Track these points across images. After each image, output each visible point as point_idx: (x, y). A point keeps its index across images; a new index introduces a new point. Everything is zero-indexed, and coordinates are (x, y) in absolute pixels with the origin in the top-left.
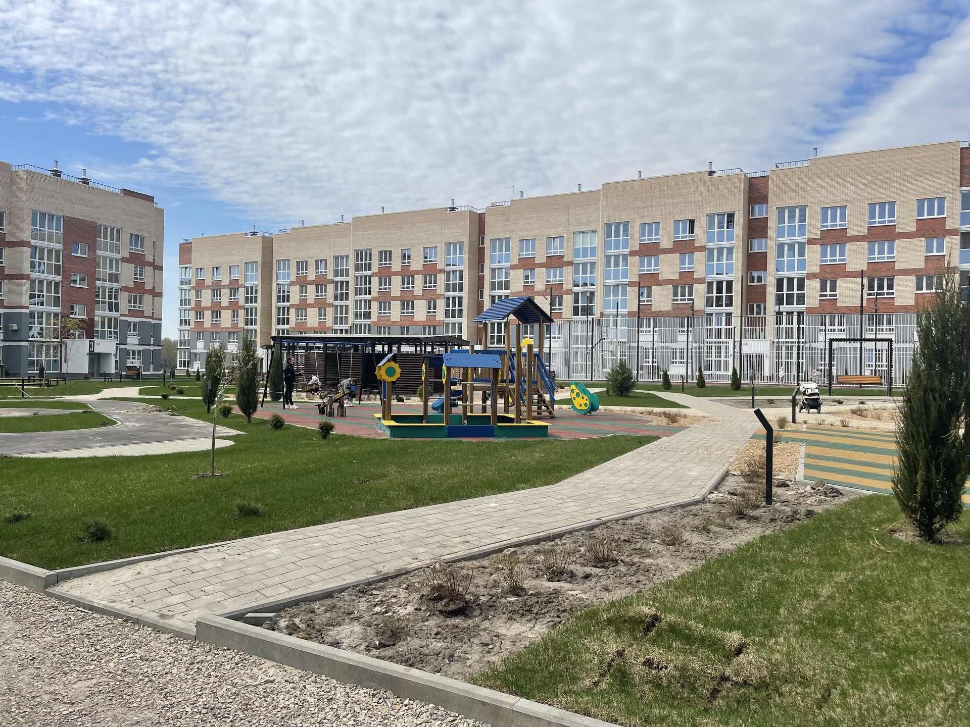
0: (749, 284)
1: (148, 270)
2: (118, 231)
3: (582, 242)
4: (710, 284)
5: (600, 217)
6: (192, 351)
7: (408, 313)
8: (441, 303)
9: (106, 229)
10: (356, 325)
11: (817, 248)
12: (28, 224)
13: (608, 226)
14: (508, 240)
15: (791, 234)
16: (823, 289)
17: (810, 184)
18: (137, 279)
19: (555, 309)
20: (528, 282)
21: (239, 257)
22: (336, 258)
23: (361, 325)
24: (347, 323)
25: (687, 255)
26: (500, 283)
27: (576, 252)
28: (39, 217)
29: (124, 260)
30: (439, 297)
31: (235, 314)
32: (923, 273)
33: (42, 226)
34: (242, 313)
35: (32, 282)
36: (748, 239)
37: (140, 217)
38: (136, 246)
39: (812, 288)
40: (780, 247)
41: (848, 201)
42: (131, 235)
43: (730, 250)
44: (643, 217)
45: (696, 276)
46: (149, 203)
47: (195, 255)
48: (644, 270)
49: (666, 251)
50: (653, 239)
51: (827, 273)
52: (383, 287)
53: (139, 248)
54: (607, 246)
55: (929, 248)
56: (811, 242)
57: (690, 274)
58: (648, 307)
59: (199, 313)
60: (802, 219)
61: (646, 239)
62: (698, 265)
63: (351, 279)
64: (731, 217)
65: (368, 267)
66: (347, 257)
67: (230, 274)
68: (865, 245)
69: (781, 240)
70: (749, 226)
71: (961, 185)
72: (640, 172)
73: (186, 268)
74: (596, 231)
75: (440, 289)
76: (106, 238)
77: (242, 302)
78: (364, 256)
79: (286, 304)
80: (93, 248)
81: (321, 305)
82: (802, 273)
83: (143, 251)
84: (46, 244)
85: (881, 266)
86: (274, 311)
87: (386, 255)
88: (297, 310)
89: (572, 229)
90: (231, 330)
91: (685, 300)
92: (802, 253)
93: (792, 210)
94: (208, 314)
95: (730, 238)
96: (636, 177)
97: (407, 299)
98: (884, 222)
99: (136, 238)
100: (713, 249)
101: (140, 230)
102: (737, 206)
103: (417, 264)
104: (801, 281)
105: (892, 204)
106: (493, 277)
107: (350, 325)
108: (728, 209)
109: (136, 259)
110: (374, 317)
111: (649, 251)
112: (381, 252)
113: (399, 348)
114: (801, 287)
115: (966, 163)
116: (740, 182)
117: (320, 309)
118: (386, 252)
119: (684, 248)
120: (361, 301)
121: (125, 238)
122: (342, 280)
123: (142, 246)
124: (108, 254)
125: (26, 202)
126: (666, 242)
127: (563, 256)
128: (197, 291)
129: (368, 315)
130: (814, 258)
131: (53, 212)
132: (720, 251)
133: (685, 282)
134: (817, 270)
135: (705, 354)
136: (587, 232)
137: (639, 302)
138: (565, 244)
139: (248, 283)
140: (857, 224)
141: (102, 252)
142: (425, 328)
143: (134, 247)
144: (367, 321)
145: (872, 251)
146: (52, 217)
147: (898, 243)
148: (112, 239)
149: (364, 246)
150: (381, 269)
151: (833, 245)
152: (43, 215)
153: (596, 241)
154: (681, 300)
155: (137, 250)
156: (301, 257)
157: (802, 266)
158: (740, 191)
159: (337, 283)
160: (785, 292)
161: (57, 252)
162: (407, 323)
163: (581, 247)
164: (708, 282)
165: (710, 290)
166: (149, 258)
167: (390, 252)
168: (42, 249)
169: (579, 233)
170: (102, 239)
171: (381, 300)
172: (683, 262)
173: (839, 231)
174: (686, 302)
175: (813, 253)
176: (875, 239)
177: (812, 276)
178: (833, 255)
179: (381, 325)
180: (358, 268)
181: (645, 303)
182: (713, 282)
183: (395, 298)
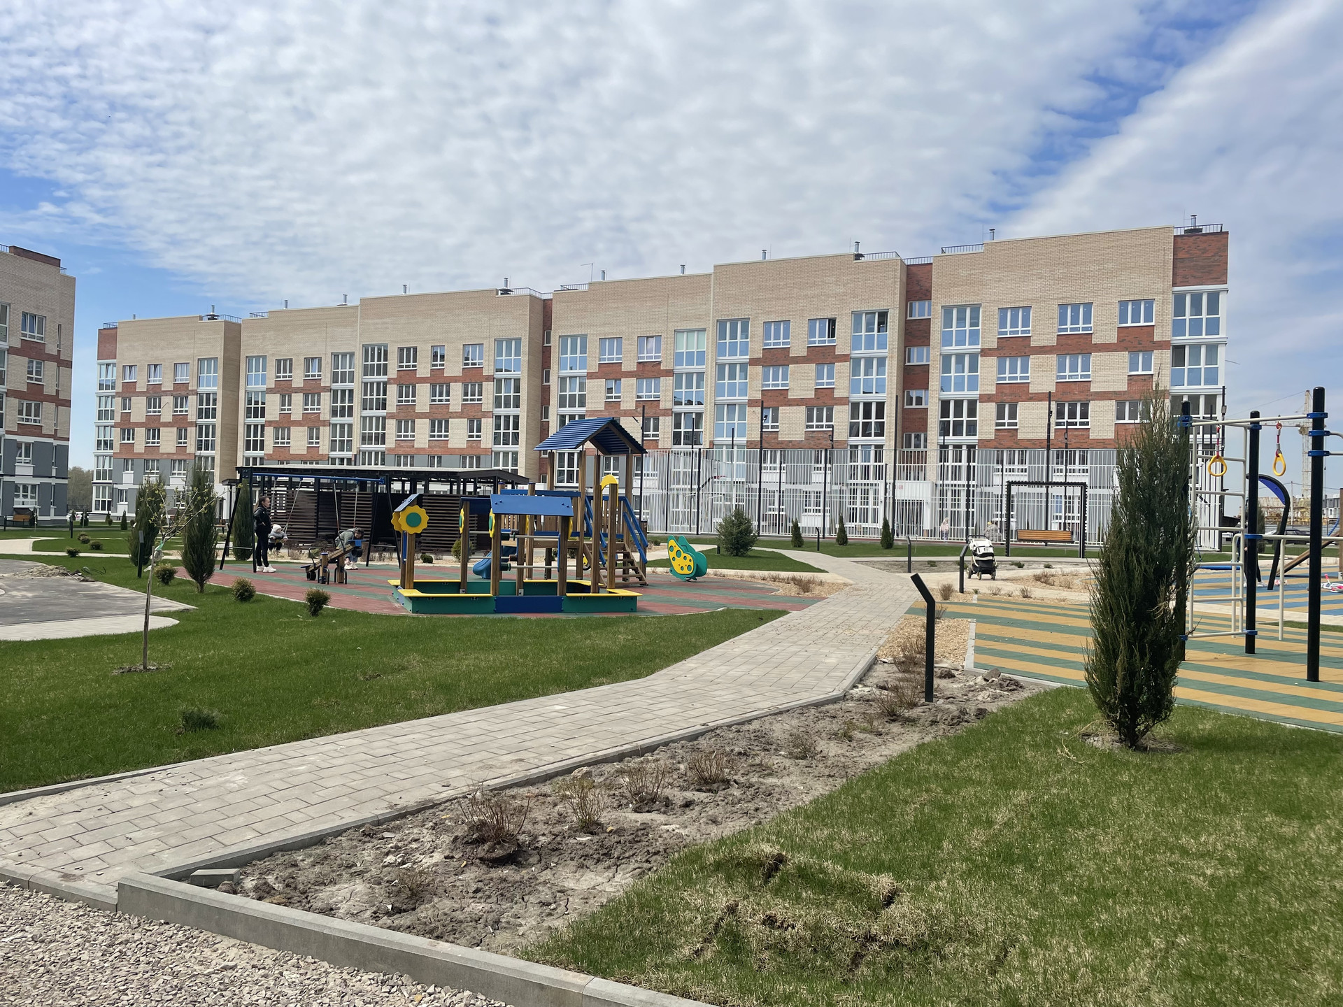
0: (906, 407)
1: (50, 367)
2: (4, 308)
3: (687, 345)
4: (855, 406)
5: (710, 310)
6: (115, 486)
7: (440, 436)
8: (488, 425)
10: (364, 453)
11: (993, 361)
13: (722, 323)
14: (584, 337)
15: (961, 342)
16: (1000, 415)
17: (985, 276)
18: (32, 379)
19: (649, 436)
20: (611, 397)
21: (188, 351)
22: (336, 356)
23: (370, 453)
24: (350, 450)
25: (826, 367)
26: (572, 397)
27: (678, 358)
29: (12, 351)
30: (486, 414)
31: (182, 434)
32: (1126, 397)
34: (192, 432)
36: (905, 347)
37: (37, 289)
38: (32, 331)
39: (986, 413)
40: (946, 358)
41: (1032, 300)
42: (25, 315)
43: (882, 361)
44: (768, 313)
45: (837, 394)
46: (53, 268)
47: (121, 347)
48: (768, 385)
49: (798, 360)
50: (781, 343)
51: (1006, 395)
52: (404, 399)
53: (36, 334)
54: (720, 350)
55: (1133, 366)
56: (985, 353)
57: (829, 391)
58: (774, 435)
59: (127, 429)
60: (975, 323)
61: (772, 343)
62: (840, 380)
63: (356, 386)
64: (883, 316)
65: (383, 370)
66: (352, 355)
67: (175, 375)
68: (1053, 359)
69: (948, 349)
70: (906, 330)
71: (1174, 284)
72: (764, 252)
73: (108, 365)
74: (704, 330)
75: (487, 403)
77: (192, 416)
78: (376, 355)
79: (260, 420)
81: (312, 423)
82: (974, 394)
83: (42, 339)
85: (1073, 386)
86: (241, 430)
87: (409, 353)
88: (276, 429)
89: (672, 326)
90: (175, 457)
91: (822, 426)
92: (973, 368)
93: (962, 310)
94: (140, 433)
95: (882, 345)
96: (760, 258)
97: (439, 417)
98: (1077, 329)
99: (30, 319)
100: (859, 359)
101: (38, 308)
102: (891, 302)
103: (453, 368)
104: (972, 405)
105: (1088, 306)
106: (563, 389)
107: (354, 451)
108: (879, 306)
109: (33, 351)
110: (390, 442)
111: (776, 359)
112: (401, 350)
113: (426, 487)
114: (972, 412)
115: (1181, 255)
116: (895, 271)
117: (311, 429)
118: (408, 349)
119: (822, 357)
120: (371, 418)
121: (14, 319)
122: (343, 388)
123: (40, 332)
126: (798, 349)
127: (659, 363)
128: (124, 399)
129: (381, 439)
130: (989, 375)
132: (869, 361)
133: (821, 403)
134: (992, 390)
135: (848, 500)
136: (692, 331)
137: (762, 429)
138: (663, 346)
139: (203, 389)
140: (1043, 331)
142: (464, 458)
143: (28, 333)
144: (381, 447)
145: (1061, 368)
147: (1095, 357)
149: (376, 340)
150: (402, 373)
151: (1013, 357)
153: (705, 343)
154: (817, 426)
155: (34, 337)
156: (284, 352)
157: (973, 385)
158: (895, 282)
159: (336, 391)
160: (951, 418)
162: (438, 451)
163: (684, 350)
164: (853, 403)
165: (854, 414)
166: (51, 349)
167: (415, 349)
169: (682, 331)
171: (402, 416)
172: (819, 376)
173: (1021, 339)
174: (824, 429)
175: (988, 367)
176: (1066, 352)
177: (986, 398)
178: (1013, 370)
179: (400, 452)
180: (367, 371)
181: (770, 430)
182: (858, 403)
183: (422, 415)
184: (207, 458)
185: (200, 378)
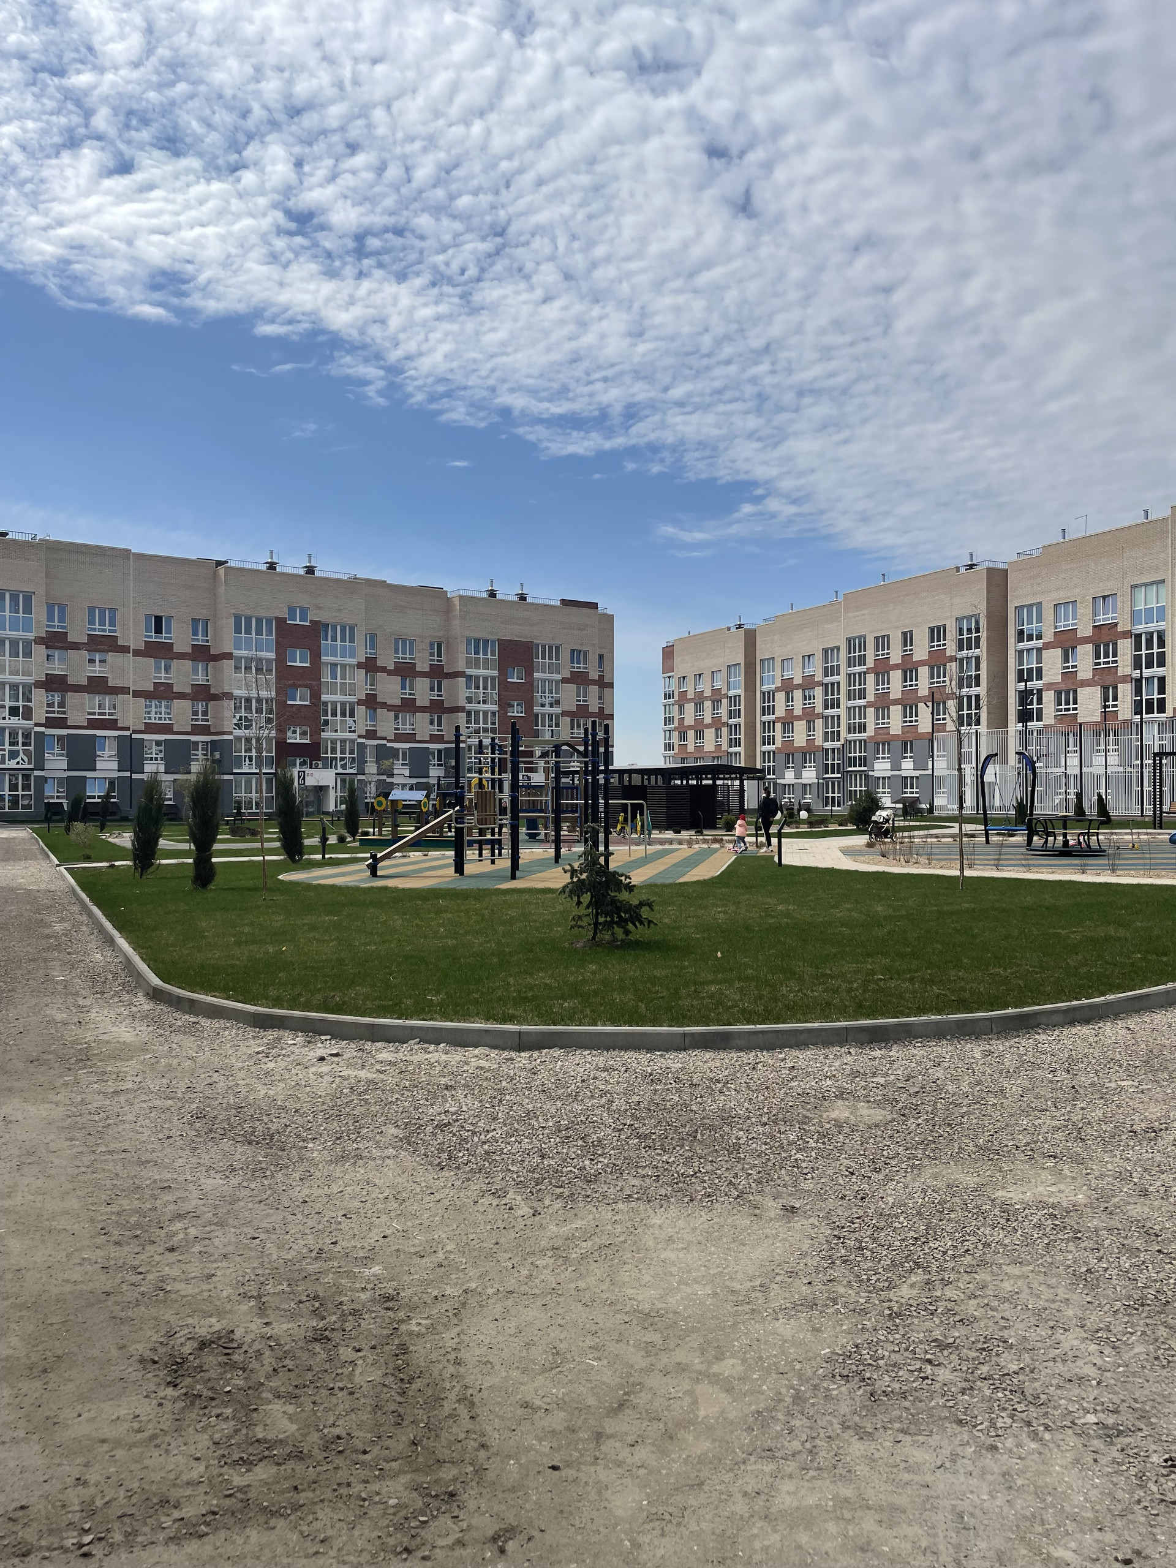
1: (594, 690)
2: (557, 648)
3: (1145, 600)
5: (1168, 558)
9: (544, 647)
10: (850, 742)
12: (463, 653)
14: (1039, 605)
18: (580, 701)
20: (1068, 667)
21: (720, 659)
22: (825, 651)
23: (855, 742)
24: (838, 740)
26: (1030, 670)
27: (1135, 617)
28: (477, 644)
29: (565, 681)
30: (950, 696)
33: (477, 653)
35: (469, 713)
37: (581, 629)
38: (579, 663)
42: (573, 651)
46: (594, 610)
53: (582, 665)
59: (683, 736)
63: (841, 678)
65: (862, 660)
66: (838, 648)
67: (713, 681)
73: (669, 678)
74: (1164, 581)
75: (951, 684)
76: (543, 657)
78: (855, 644)
79: (772, 717)
80: (530, 672)
81: (810, 717)
83: (586, 668)
84: (481, 672)
86: (759, 727)
87: (882, 642)
88: (783, 724)
89: (1129, 582)
94: (691, 734)
97: (910, 702)
99: (577, 655)
101: (582, 645)
103: (921, 651)
106: (1021, 663)
107: (842, 742)
109: (579, 679)
110: (870, 731)
112: (877, 639)
117: (809, 722)
118: (883, 637)
120: (855, 708)
121: (565, 655)
122: (832, 681)
123: (585, 663)
124: (547, 676)
125: (460, 630)
127: (1116, 624)
128: (680, 706)
129: (863, 728)
131: (486, 637)
136: (1152, 583)
138: (1119, 605)
139: (732, 693)
141: (540, 674)
143: (575, 665)
144: (862, 736)
146: (486, 642)
148: (551, 658)
149: (858, 631)
150: (878, 662)
152: (477, 641)
153: (1163, 596)
155: (580, 668)
156: (787, 651)
159: (827, 685)
161: (493, 679)
162: (909, 736)
163: (1142, 607)
166: (594, 675)
167: (888, 636)
168: (477, 678)
169: (1140, 586)
170: (540, 660)
171: (878, 705)
179: (879, 740)
180: (851, 662)
183: (896, 702)
184: (736, 754)
185: (729, 683)
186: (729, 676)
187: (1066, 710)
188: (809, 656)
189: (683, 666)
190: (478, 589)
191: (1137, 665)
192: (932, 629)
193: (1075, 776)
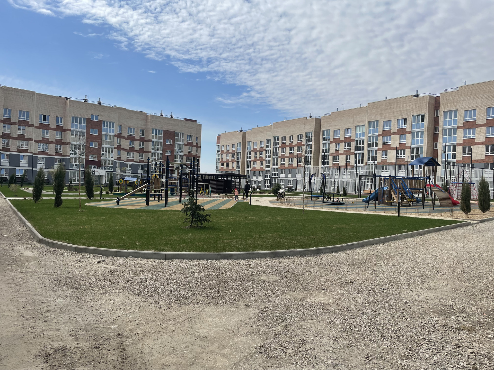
0: (434, 149)
1: (194, 148)
2: (183, 134)
3: (360, 130)
4: (413, 149)
5: (366, 119)
9: (178, 133)
10: (273, 168)
11: (462, 130)
12: (151, 134)
13: (370, 122)
14: (329, 130)
15: (450, 124)
16: (465, 151)
17: (459, 99)
18: (190, 151)
19: (348, 161)
20: (337, 149)
21: (235, 141)
22: (267, 140)
23: (275, 168)
26: (326, 149)
27: (356, 135)
28: (156, 131)
29: (185, 145)
30: (303, 156)
33: (156, 134)
35: (152, 153)
36: (434, 127)
37: (191, 129)
38: (190, 139)
39: (459, 150)
40: (445, 130)
41: (476, 107)
42: (188, 135)
43: (422, 132)
44: (385, 118)
45: (407, 145)
46: (195, 123)
47: (221, 140)
49: (394, 134)
50: (389, 128)
51: (466, 143)
53: (191, 140)
54: (369, 132)
56: (459, 128)
57: (404, 144)
58: (386, 160)
59: (222, 164)
60: (455, 116)
62: (408, 140)
63: (271, 149)
64: (423, 116)
65: (278, 144)
66: (271, 140)
67: (232, 148)
68: (484, 128)
69: (445, 127)
70: (434, 120)
72: (386, 97)
73: (219, 146)
74: (364, 125)
76: (178, 137)
78: (276, 138)
79: (250, 160)
80: (173, 141)
81: (261, 160)
82: (455, 143)
83: (192, 141)
84: (157, 140)
85: (492, 139)
86: (246, 162)
87: (284, 138)
88: (253, 162)
89: (355, 125)
90: (232, 171)
91: (402, 157)
92: (455, 134)
93: (451, 112)
94: (225, 164)
95: (422, 127)
96: (385, 99)
97: (291, 157)
99: (189, 137)
101: (191, 133)
102: (425, 111)
103: (295, 142)
104: (454, 147)
106: (324, 147)
107: (271, 168)
108: (422, 113)
109: (189, 144)
110: (279, 165)
111: (387, 134)
112: (282, 137)
114: (454, 150)
116: (427, 100)
117: (261, 162)
118: (284, 137)
119: (402, 132)
120: (275, 158)
121: (185, 136)
123: (192, 139)
124: (179, 143)
125: (151, 126)
126: (394, 130)
127: (351, 137)
129: (277, 164)
130: (460, 136)
131: (159, 129)
132: (418, 133)
133: (400, 150)
134: (461, 141)
136: (361, 126)
138: (352, 131)
139: (238, 151)
140: (481, 118)
141: (177, 142)
144: (277, 167)
145: (488, 132)
146: (159, 131)
148: (180, 137)
149: (277, 135)
152: (156, 130)
153: (364, 130)
154: (400, 157)
156: (255, 140)
157: (455, 140)
158: (427, 104)
159: (267, 151)
161: (161, 143)
162: (291, 167)
163: (358, 132)
164: (412, 148)
165: (413, 152)
166: (195, 143)
167: (286, 137)
168: (156, 142)
169: (358, 126)
170: (177, 137)
171: (282, 157)
172: (401, 139)
173: (472, 122)
174: (402, 158)
175: (460, 132)
176: (489, 126)
177: (459, 145)
178: (470, 134)
179: (282, 168)
180: (274, 144)
181: (385, 158)
182: (414, 148)
183: (287, 157)
184: (238, 170)
185: (237, 148)
186: (237, 146)
187: (336, 162)
188: (262, 141)
189: (223, 142)
190: (157, 113)
191: (356, 150)
192: (298, 135)
193: (337, 181)
